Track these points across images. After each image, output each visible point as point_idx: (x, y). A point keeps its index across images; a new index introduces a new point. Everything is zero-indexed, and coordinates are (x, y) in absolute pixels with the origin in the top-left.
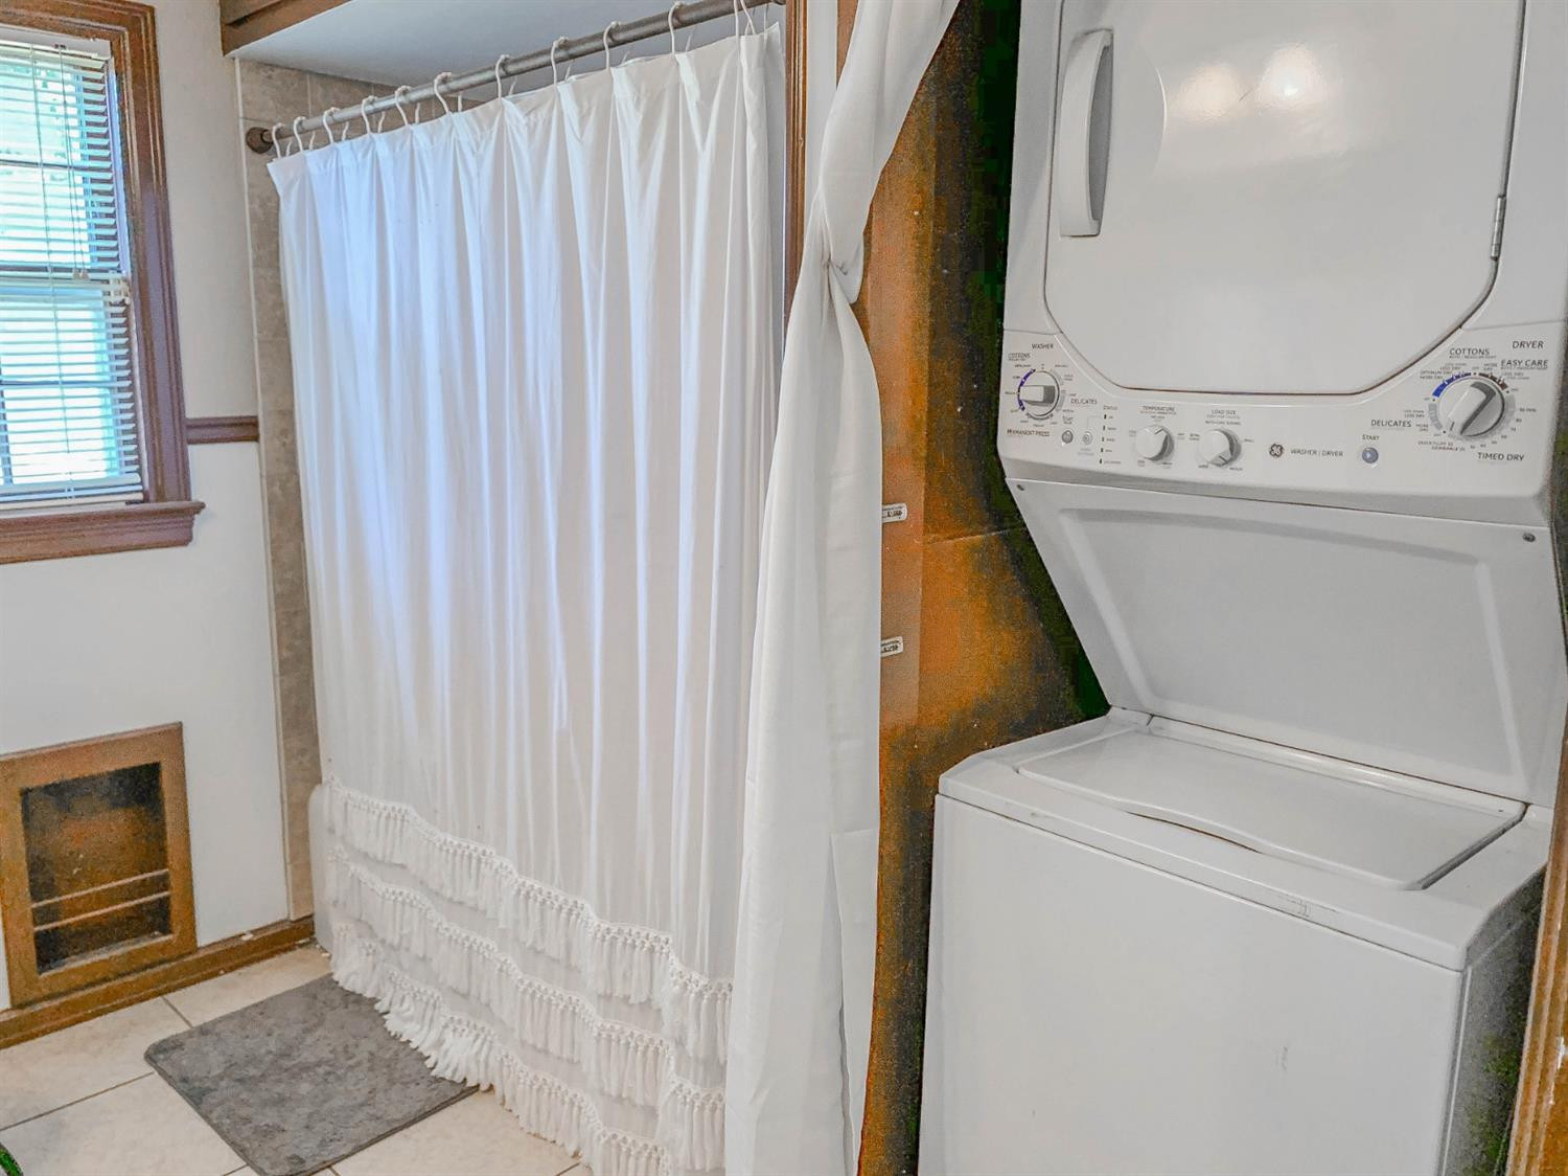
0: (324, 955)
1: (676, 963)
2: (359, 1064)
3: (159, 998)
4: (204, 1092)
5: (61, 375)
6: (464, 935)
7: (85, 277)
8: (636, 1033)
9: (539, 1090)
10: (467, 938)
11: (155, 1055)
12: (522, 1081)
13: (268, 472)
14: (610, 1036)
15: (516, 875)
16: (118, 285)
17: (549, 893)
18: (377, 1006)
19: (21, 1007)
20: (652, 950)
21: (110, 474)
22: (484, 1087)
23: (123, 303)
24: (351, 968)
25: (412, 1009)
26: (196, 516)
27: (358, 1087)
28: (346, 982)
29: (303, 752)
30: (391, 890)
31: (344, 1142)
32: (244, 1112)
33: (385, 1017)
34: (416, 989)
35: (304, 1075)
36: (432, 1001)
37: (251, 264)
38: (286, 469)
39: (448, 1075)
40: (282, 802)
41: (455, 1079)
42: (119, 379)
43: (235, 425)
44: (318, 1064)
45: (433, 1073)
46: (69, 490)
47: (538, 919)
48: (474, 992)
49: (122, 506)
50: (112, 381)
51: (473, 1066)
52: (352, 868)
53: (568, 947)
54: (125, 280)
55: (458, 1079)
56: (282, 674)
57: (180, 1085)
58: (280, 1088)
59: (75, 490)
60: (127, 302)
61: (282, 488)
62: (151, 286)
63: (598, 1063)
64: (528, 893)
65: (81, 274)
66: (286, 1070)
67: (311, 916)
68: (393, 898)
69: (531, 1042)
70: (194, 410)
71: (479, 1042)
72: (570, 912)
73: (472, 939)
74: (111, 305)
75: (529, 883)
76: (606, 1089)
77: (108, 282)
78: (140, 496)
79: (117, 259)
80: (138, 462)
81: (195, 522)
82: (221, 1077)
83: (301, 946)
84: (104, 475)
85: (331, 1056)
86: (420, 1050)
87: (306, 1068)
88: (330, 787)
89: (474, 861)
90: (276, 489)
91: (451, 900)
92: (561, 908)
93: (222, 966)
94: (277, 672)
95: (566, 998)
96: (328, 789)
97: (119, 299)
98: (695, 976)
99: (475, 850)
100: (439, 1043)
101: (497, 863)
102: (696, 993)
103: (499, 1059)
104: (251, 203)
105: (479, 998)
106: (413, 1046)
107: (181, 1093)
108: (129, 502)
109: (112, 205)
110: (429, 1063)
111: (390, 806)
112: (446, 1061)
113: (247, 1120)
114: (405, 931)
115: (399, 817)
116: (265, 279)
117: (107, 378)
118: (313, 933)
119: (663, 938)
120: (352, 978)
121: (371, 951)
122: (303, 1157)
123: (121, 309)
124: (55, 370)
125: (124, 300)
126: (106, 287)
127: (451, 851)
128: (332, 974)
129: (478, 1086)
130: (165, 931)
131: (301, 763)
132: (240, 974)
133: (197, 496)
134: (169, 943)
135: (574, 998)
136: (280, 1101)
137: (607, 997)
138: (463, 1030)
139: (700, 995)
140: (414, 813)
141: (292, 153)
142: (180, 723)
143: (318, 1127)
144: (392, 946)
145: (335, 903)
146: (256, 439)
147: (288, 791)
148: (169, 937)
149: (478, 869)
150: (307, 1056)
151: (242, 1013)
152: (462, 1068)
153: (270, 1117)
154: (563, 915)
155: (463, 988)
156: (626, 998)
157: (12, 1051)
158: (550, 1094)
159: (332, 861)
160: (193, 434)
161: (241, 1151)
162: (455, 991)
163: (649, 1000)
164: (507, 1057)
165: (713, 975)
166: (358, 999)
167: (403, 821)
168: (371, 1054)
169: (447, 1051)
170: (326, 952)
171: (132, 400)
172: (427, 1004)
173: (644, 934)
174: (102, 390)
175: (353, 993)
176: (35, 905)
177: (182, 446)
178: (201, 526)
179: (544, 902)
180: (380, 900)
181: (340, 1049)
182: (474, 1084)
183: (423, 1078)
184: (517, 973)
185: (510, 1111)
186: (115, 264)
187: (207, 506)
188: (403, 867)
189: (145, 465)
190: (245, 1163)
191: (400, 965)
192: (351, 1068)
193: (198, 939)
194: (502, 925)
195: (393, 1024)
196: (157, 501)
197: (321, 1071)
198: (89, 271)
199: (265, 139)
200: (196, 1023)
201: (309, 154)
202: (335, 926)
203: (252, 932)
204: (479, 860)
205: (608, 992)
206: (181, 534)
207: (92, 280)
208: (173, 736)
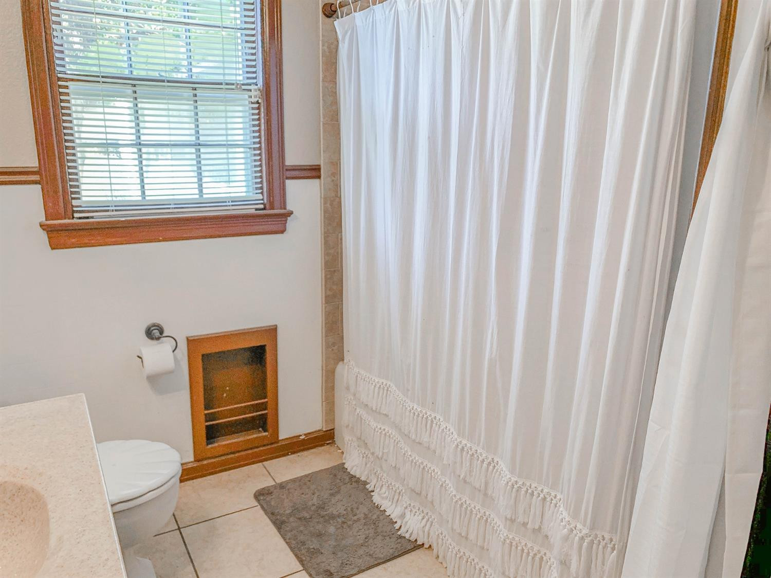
0: (339, 451)
1: (565, 514)
2: (359, 520)
3: (261, 464)
4: (283, 522)
5: (227, 141)
6: (420, 461)
7: (241, 87)
8: (529, 545)
9: (460, 558)
10: (422, 463)
11: (260, 495)
12: (450, 550)
13: (324, 195)
14: (512, 543)
15: (456, 436)
16: (255, 94)
17: (477, 450)
18: (368, 486)
19: (199, 461)
20: (544, 499)
21: (248, 194)
22: (426, 546)
23: (258, 102)
24: (354, 463)
25: (387, 493)
26: (288, 218)
27: (359, 534)
28: (351, 471)
29: (334, 344)
30: (379, 427)
31: (353, 567)
32: (302, 538)
33: (372, 494)
34: (389, 483)
35: (331, 522)
36: (398, 491)
37: (321, 80)
38: (333, 194)
39: (407, 536)
40: (322, 370)
41: (411, 539)
42: (254, 143)
43: (309, 169)
44: (339, 516)
45: (399, 533)
46: (229, 202)
47: (468, 464)
48: (424, 493)
49: (253, 211)
50: (251, 144)
51: (421, 533)
52: (358, 410)
53: (486, 484)
54: (259, 90)
55: (413, 539)
56: (326, 303)
57: (271, 516)
58: (320, 527)
59: (232, 202)
60: (260, 102)
61: (331, 205)
62: (272, 92)
63: (503, 556)
64: (463, 448)
65: (238, 86)
66: (322, 517)
67: (333, 429)
68: (380, 431)
69: (458, 531)
70: (290, 160)
71: (425, 520)
72: (489, 464)
73: (425, 464)
74: (252, 103)
75: (464, 442)
76: (507, 573)
77: (251, 90)
78: (262, 206)
79: (255, 78)
80: (261, 188)
81: (288, 221)
82: (290, 515)
83: (328, 444)
84: (244, 194)
85: (345, 512)
86: (391, 517)
87: (333, 517)
88: (348, 365)
89: (429, 422)
90: (328, 205)
91: (414, 441)
92: (483, 461)
93: (291, 450)
94: (324, 302)
95: (482, 511)
96: (347, 366)
97: (256, 100)
98: (579, 526)
99: (430, 415)
100: (403, 516)
101: (443, 426)
102: (579, 537)
103: (437, 534)
104: (323, 45)
105: (426, 498)
106: (387, 514)
107: (271, 520)
108: (256, 209)
109: (254, 48)
110: (397, 526)
111: (381, 381)
112: (407, 527)
113: (303, 543)
114: (385, 451)
115: (386, 389)
116: (328, 89)
117: (248, 143)
118: (334, 438)
119: (553, 494)
120: (354, 468)
121: (365, 455)
122: (332, 571)
123: (257, 105)
124: (224, 138)
125: (258, 101)
126: (250, 93)
127: (416, 414)
128: (344, 463)
129: (423, 544)
130: (265, 431)
131: (333, 350)
132: (299, 456)
133: (289, 207)
134: (266, 436)
135: (487, 513)
136: (319, 535)
137: (512, 521)
138: (416, 512)
139: (582, 539)
140: (394, 388)
141: (347, 15)
142: (276, 325)
143: (340, 554)
144: (377, 457)
145: (347, 426)
146: (319, 177)
147: (325, 364)
148: (267, 433)
149: (431, 426)
150: (333, 510)
151: (300, 479)
152: (415, 532)
153: (314, 544)
154: (485, 465)
155: (417, 490)
156: (525, 524)
157: (193, 483)
158: (467, 562)
159: (346, 404)
160: (288, 174)
161: (301, 561)
162: (413, 490)
163: (540, 528)
164: (442, 534)
165: (592, 528)
166: (358, 481)
167: (387, 390)
168: (365, 515)
169: (407, 522)
170: (340, 449)
171: (260, 155)
172: (395, 492)
173: (540, 489)
174: (246, 149)
175: (355, 477)
176: (206, 412)
177: (283, 180)
178: (291, 223)
179: (473, 455)
180: (373, 431)
181: (349, 509)
182: (421, 544)
183: (393, 534)
184: (452, 490)
185: (442, 563)
186: (255, 81)
187: (294, 213)
188: (386, 415)
189: (265, 189)
190: (302, 568)
191: (381, 467)
192: (355, 521)
193: (280, 435)
194: (445, 462)
195: (376, 499)
196: (270, 209)
197: (340, 520)
198: (243, 85)
199: (332, 9)
200: (278, 481)
201: (356, 14)
202: (345, 437)
203: (305, 435)
204: (432, 421)
205: (513, 518)
206: (280, 227)
207: (244, 90)
208: (272, 332)
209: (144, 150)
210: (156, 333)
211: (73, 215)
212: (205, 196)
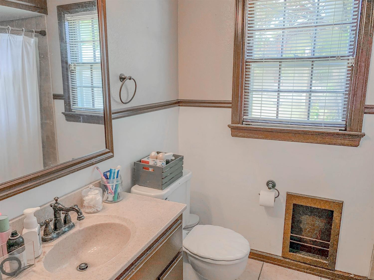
5: (327, 90)
19: (284, 258)
26: (362, 138)
42: (346, 91)
46: (323, 124)
49: (338, 131)
50: (344, 92)
54: (354, 59)
59: (325, 124)
65: (338, 58)
70: (368, 102)
74: (348, 67)
77: (349, 60)
78: (344, 129)
79: (352, 52)
81: (361, 140)
108: (340, 130)
117: (343, 90)
124: (326, 88)
125: (352, 65)
133: (363, 131)
142: (343, 202)
148: (327, 262)
160: (366, 110)
176: (291, 235)
177: (362, 114)
178: (363, 141)
186: (352, 54)
187: (366, 135)
189: (348, 119)
193: (336, 267)
196: (349, 131)
198: (342, 57)
203: (354, 275)
206: (356, 143)
207: (341, 59)
208: (340, 205)
209: (281, 94)
210: (271, 185)
211: (242, 123)
212: (310, 120)
